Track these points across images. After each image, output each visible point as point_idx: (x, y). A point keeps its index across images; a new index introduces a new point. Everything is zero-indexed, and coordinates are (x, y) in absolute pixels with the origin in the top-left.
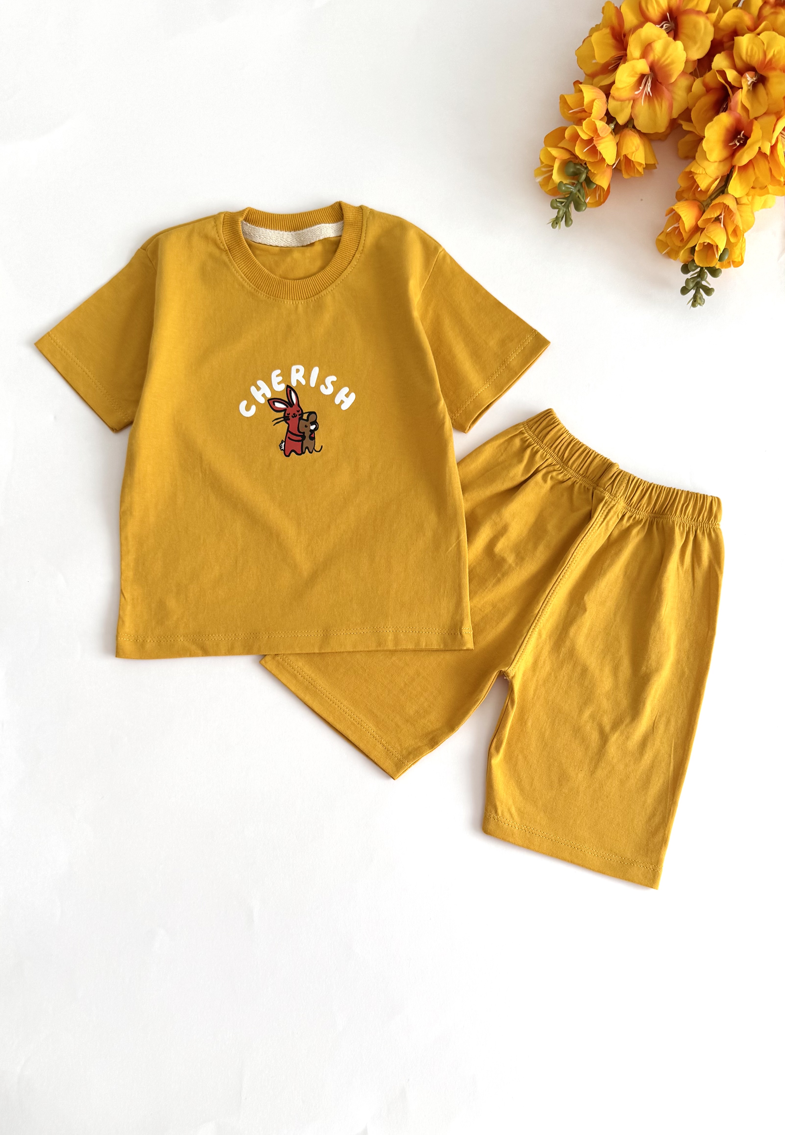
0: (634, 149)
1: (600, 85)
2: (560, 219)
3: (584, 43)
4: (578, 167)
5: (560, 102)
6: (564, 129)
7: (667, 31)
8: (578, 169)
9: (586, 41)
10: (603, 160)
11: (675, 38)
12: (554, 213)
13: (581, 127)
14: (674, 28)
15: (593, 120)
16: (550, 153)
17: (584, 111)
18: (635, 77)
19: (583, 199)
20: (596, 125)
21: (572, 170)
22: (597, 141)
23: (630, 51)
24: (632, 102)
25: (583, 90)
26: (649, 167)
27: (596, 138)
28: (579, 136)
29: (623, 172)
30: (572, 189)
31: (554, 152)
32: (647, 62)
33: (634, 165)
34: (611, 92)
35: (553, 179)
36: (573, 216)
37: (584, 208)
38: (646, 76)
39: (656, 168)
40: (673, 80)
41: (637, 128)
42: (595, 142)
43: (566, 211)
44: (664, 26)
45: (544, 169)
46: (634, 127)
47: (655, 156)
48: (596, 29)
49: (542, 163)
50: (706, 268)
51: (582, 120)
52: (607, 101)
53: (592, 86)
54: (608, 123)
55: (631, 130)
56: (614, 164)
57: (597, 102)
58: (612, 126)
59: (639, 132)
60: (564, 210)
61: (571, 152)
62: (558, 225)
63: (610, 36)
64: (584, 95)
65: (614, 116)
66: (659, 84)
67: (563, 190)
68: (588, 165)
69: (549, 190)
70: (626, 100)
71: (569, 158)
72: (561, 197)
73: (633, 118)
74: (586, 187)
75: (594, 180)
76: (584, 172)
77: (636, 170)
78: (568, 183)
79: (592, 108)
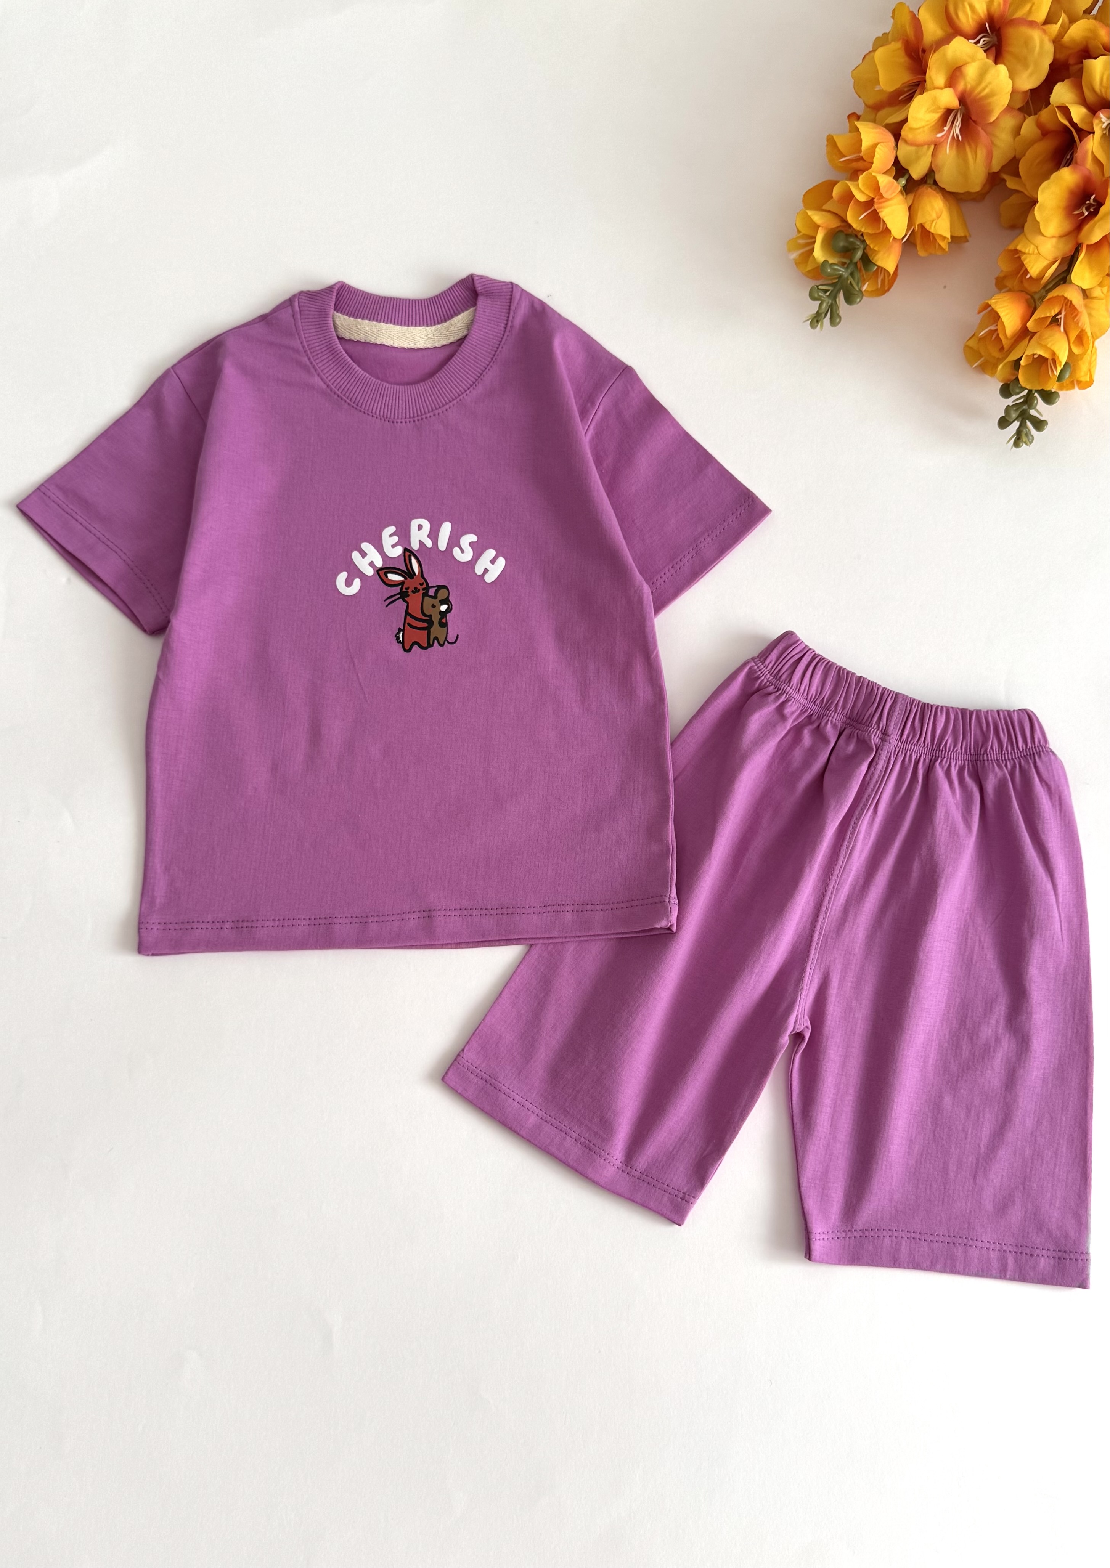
0: (934, 216)
1: (886, 123)
2: (823, 315)
3: (865, 60)
4: (852, 240)
5: (827, 146)
6: (832, 185)
7: (986, 49)
8: (852, 241)
9: (867, 59)
10: (887, 231)
11: (998, 59)
12: (814, 306)
13: (856, 183)
14: (997, 43)
15: (873, 174)
16: (811, 218)
17: (862, 159)
18: (938, 112)
19: (858, 285)
20: (878, 181)
21: (842, 244)
22: (880, 203)
23: (931, 77)
24: (932, 147)
25: (860, 129)
26: (956, 241)
27: (879, 199)
28: (854, 196)
29: (918, 248)
30: (842, 271)
31: (817, 217)
32: (955, 91)
33: (935, 239)
34: (903, 133)
35: (814, 257)
36: (842, 312)
37: (858, 300)
38: (954, 111)
39: (968, 242)
40: (993, 119)
41: (940, 184)
42: (876, 206)
43: (832, 304)
44: (982, 40)
45: (801, 241)
47: (966, 225)
48: (881, 41)
49: (799, 231)
50: (1036, 391)
51: (859, 173)
52: (897, 145)
53: (873, 124)
54: (896, 178)
55: (931, 187)
56: (903, 238)
57: (882, 148)
58: (903, 182)
59: (942, 191)
60: (828, 302)
61: (842, 218)
62: (819, 324)
63: (902, 53)
64: (864, 137)
65: (906, 167)
66: (974, 124)
67: (829, 273)
68: (865, 238)
69: (809, 272)
70: (925, 144)
71: (837, 227)
72: (825, 283)
73: (935, 170)
74: (863, 268)
75: (876, 258)
76: (860, 247)
77: (937, 246)
78: (836, 263)
79: (874, 156)
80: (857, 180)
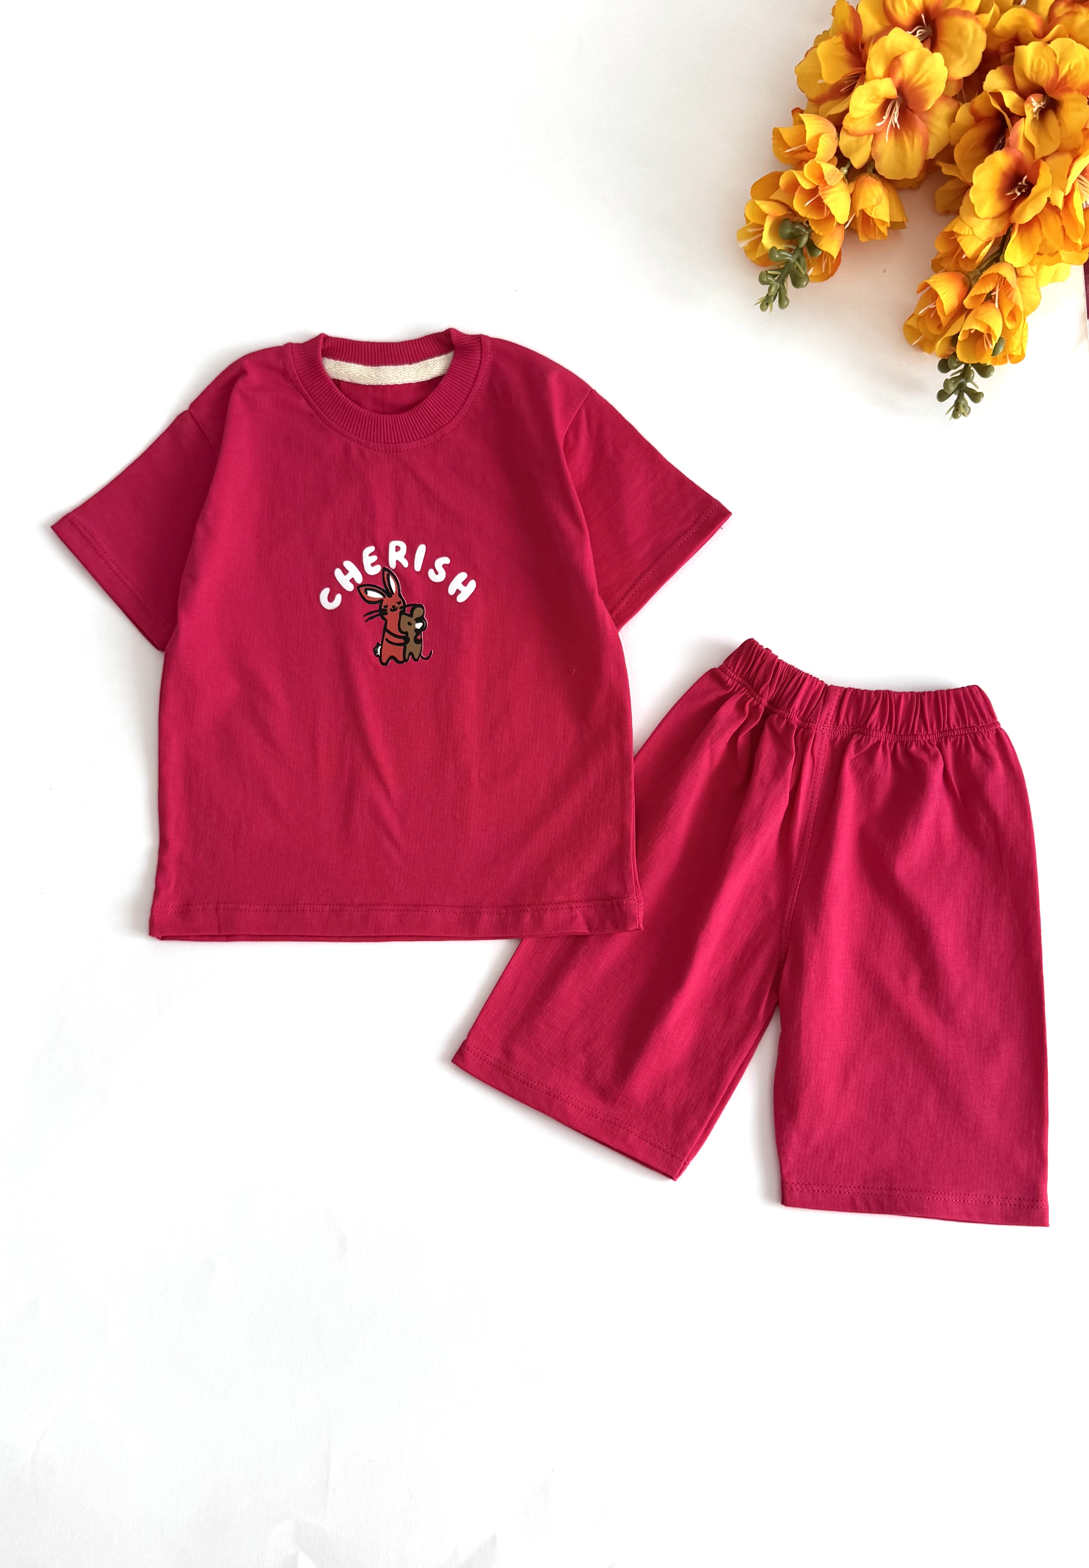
0: (874, 202)
1: (827, 115)
2: (772, 298)
3: (807, 56)
4: (798, 227)
5: (773, 139)
6: (777, 175)
7: (922, 40)
8: (798, 229)
9: (809, 54)
10: (831, 217)
11: (933, 48)
12: (764, 290)
13: (801, 172)
14: (932, 35)
15: (818, 162)
16: (759, 207)
17: (806, 150)
18: (876, 102)
19: (804, 270)
20: (822, 169)
21: (788, 231)
22: (824, 190)
23: (870, 68)
24: (872, 137)
25: (804, 121)
26: (895, 226)
27: (822, 187)
28: (800, 184)
29: (860, 234)
30: (789, 257)
31: (765, 207)
32: (894, 81)
33: (875, 224)
34: (846, 123)
35: (763, 244)
36: (789, 295)
37: (805, 283)
38: (892, 101)
39: (905, 227)
40: (929, 107)
41: (879, 172)
42: (820, 193)
43: (780, 288)
44: (918, 32)
45: (751, 230)
46: (875, 171)
47: (903, 211)
48: (823, 36)
49: (748, 221)
50: (973, 365)
51: (804, 163)
52: (838, 136)
53: (817, 115)
54: (839, 166)
55: (871, 175)
56: (847, 223)
57: (824, 138)
58: (845, 170)
59: (882, 178)
60: (777, 286)
61: (788, 206)
62: (769, 307)
63: (842, 47)
64: (807, 128)
65: (847, 157)
66: (910, 112)
67: (777, 258)
68: (811, 224)
69: (758, 259)
70: (864, 135)
71: (785, 215)
72: (773, 268)
73: (874, 159)
74: (808, 254)
75: (820, 244)
76: (805, 233)
77: (877, 230)
78: (783, 248)
79: (817, 146)
80: (803, 170)
